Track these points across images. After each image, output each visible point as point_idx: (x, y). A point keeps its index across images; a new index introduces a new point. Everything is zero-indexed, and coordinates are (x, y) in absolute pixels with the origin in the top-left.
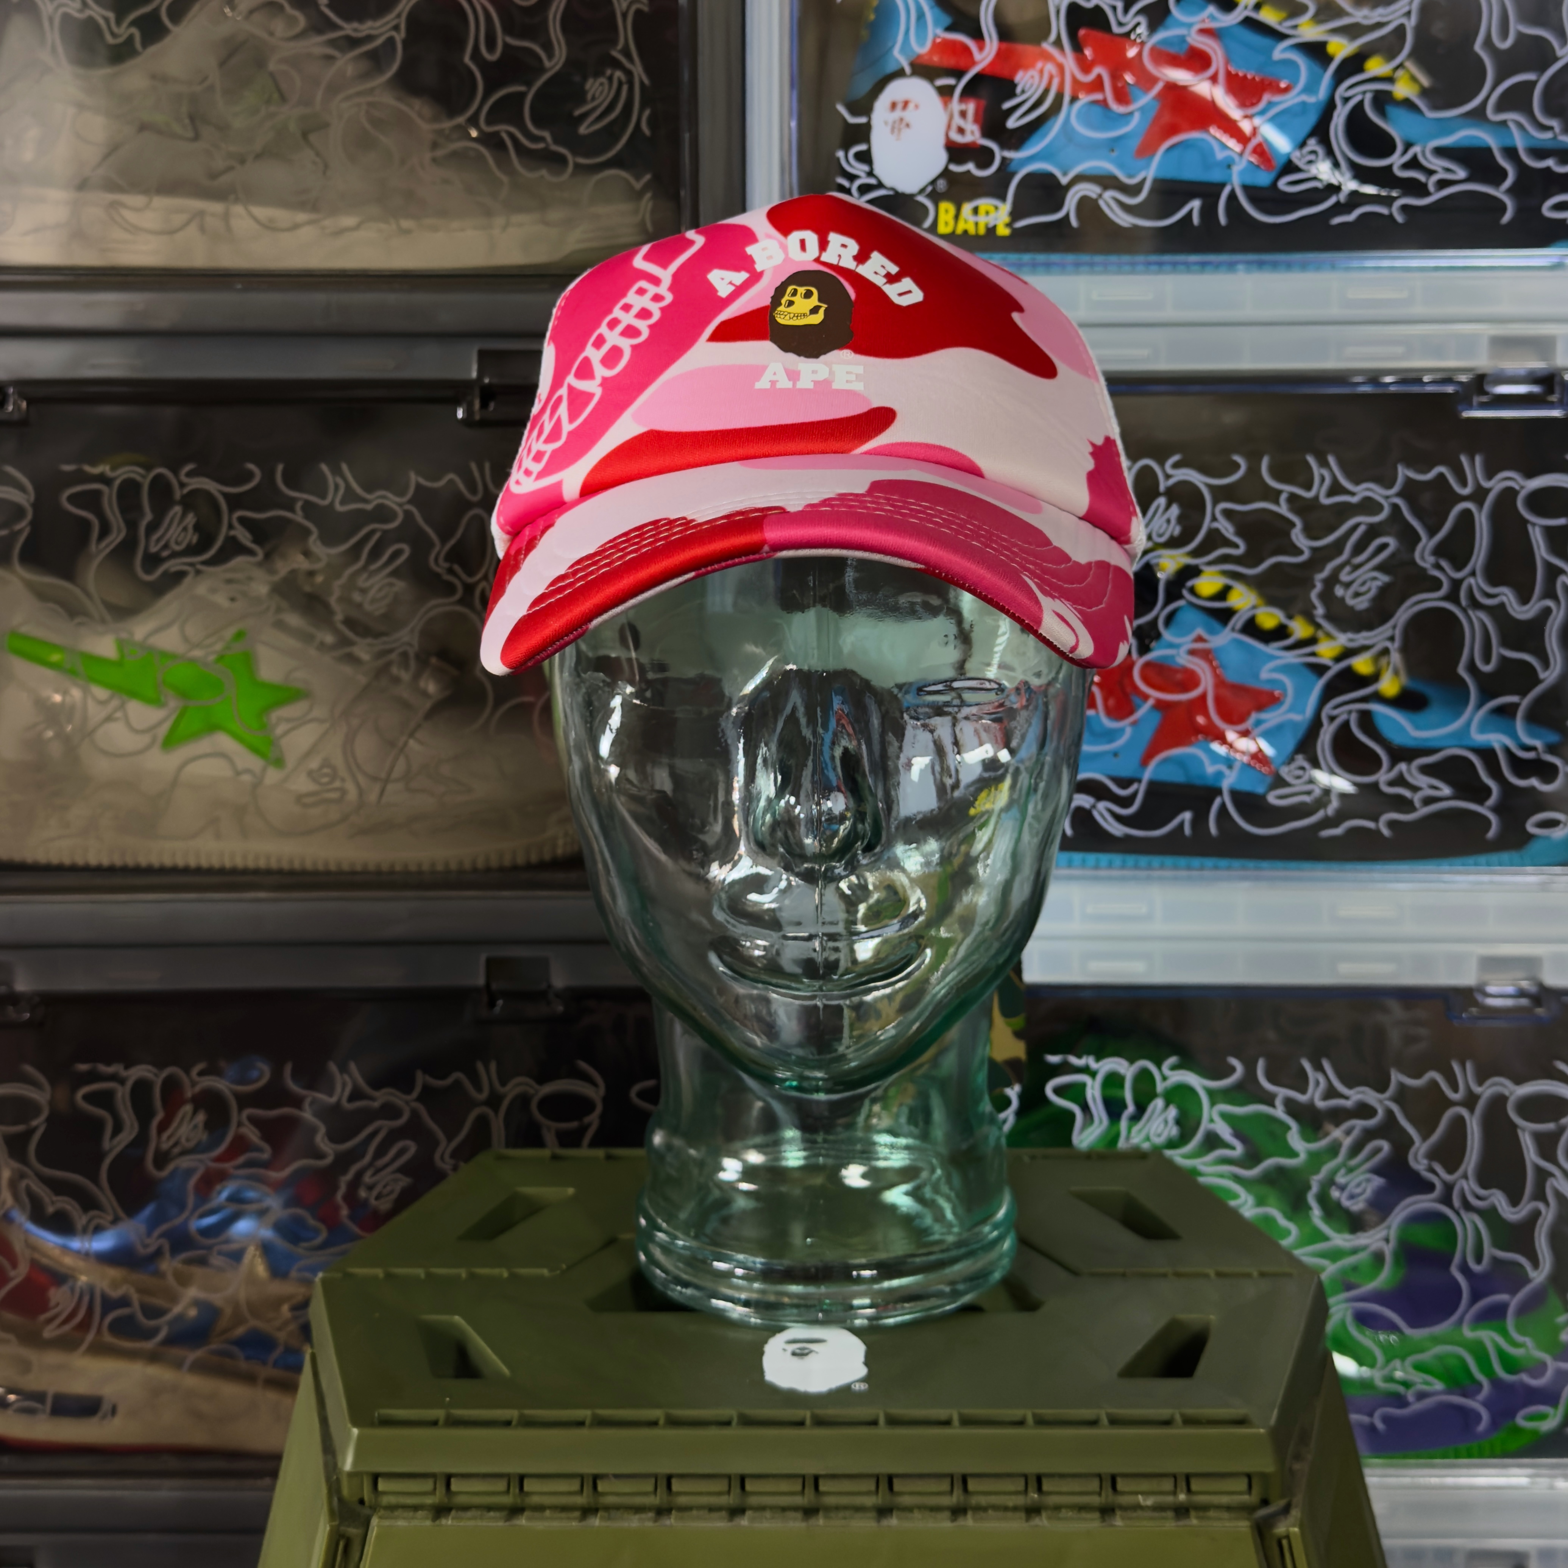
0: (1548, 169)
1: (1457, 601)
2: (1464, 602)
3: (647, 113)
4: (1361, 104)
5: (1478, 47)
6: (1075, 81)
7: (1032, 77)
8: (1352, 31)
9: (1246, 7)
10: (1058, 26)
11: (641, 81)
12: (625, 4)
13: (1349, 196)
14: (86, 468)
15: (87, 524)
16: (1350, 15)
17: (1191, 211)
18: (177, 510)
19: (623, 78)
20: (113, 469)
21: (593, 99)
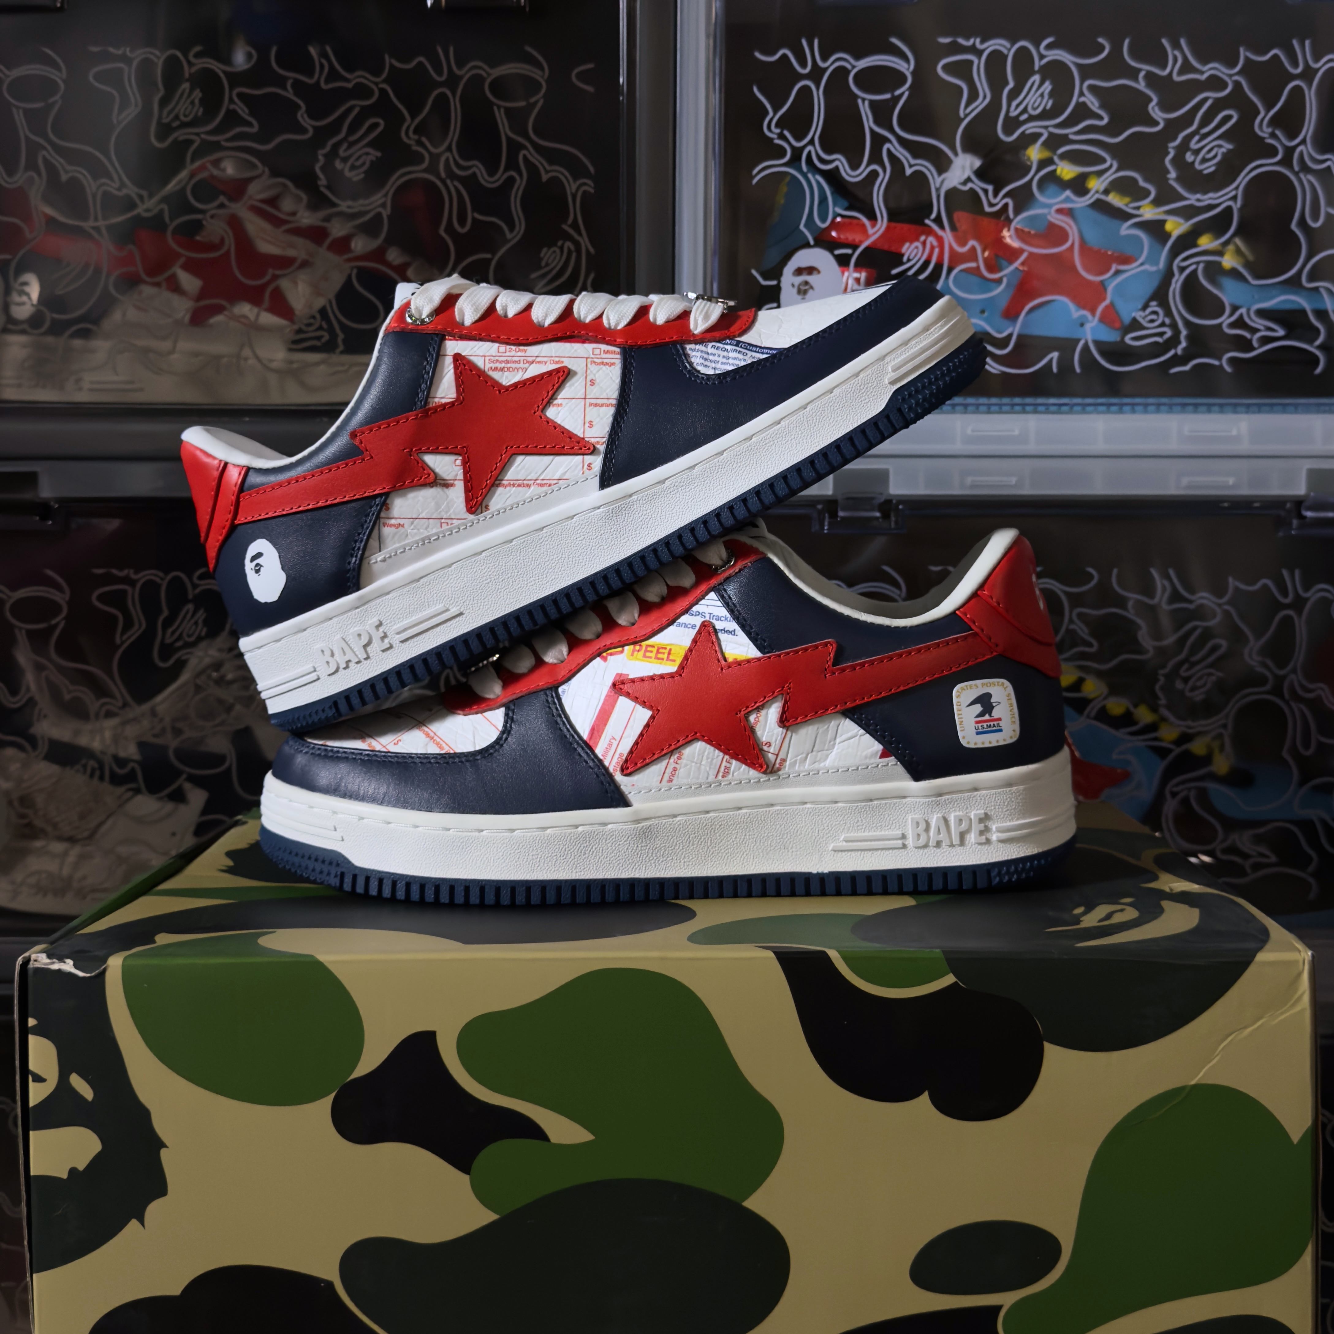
1: (1280, 695)
2: (1287, 696)
3: (592, 276)
4: (1194, 272)
5: (1294, 226)
6: (952, 251)
7: (917, 247)
8: (1187, 212)
9: (1097, 192)
10: (939, 206)
11: (587, 250)
12: (574, 187)
13: (1184, 349)
14: (114, 571)
15: (115, 618)
16: (1185, 199)
17: (1051, 361)
18: (190, 607)
19: (572, 248)
20: (136, 572)
21: (547, 265)
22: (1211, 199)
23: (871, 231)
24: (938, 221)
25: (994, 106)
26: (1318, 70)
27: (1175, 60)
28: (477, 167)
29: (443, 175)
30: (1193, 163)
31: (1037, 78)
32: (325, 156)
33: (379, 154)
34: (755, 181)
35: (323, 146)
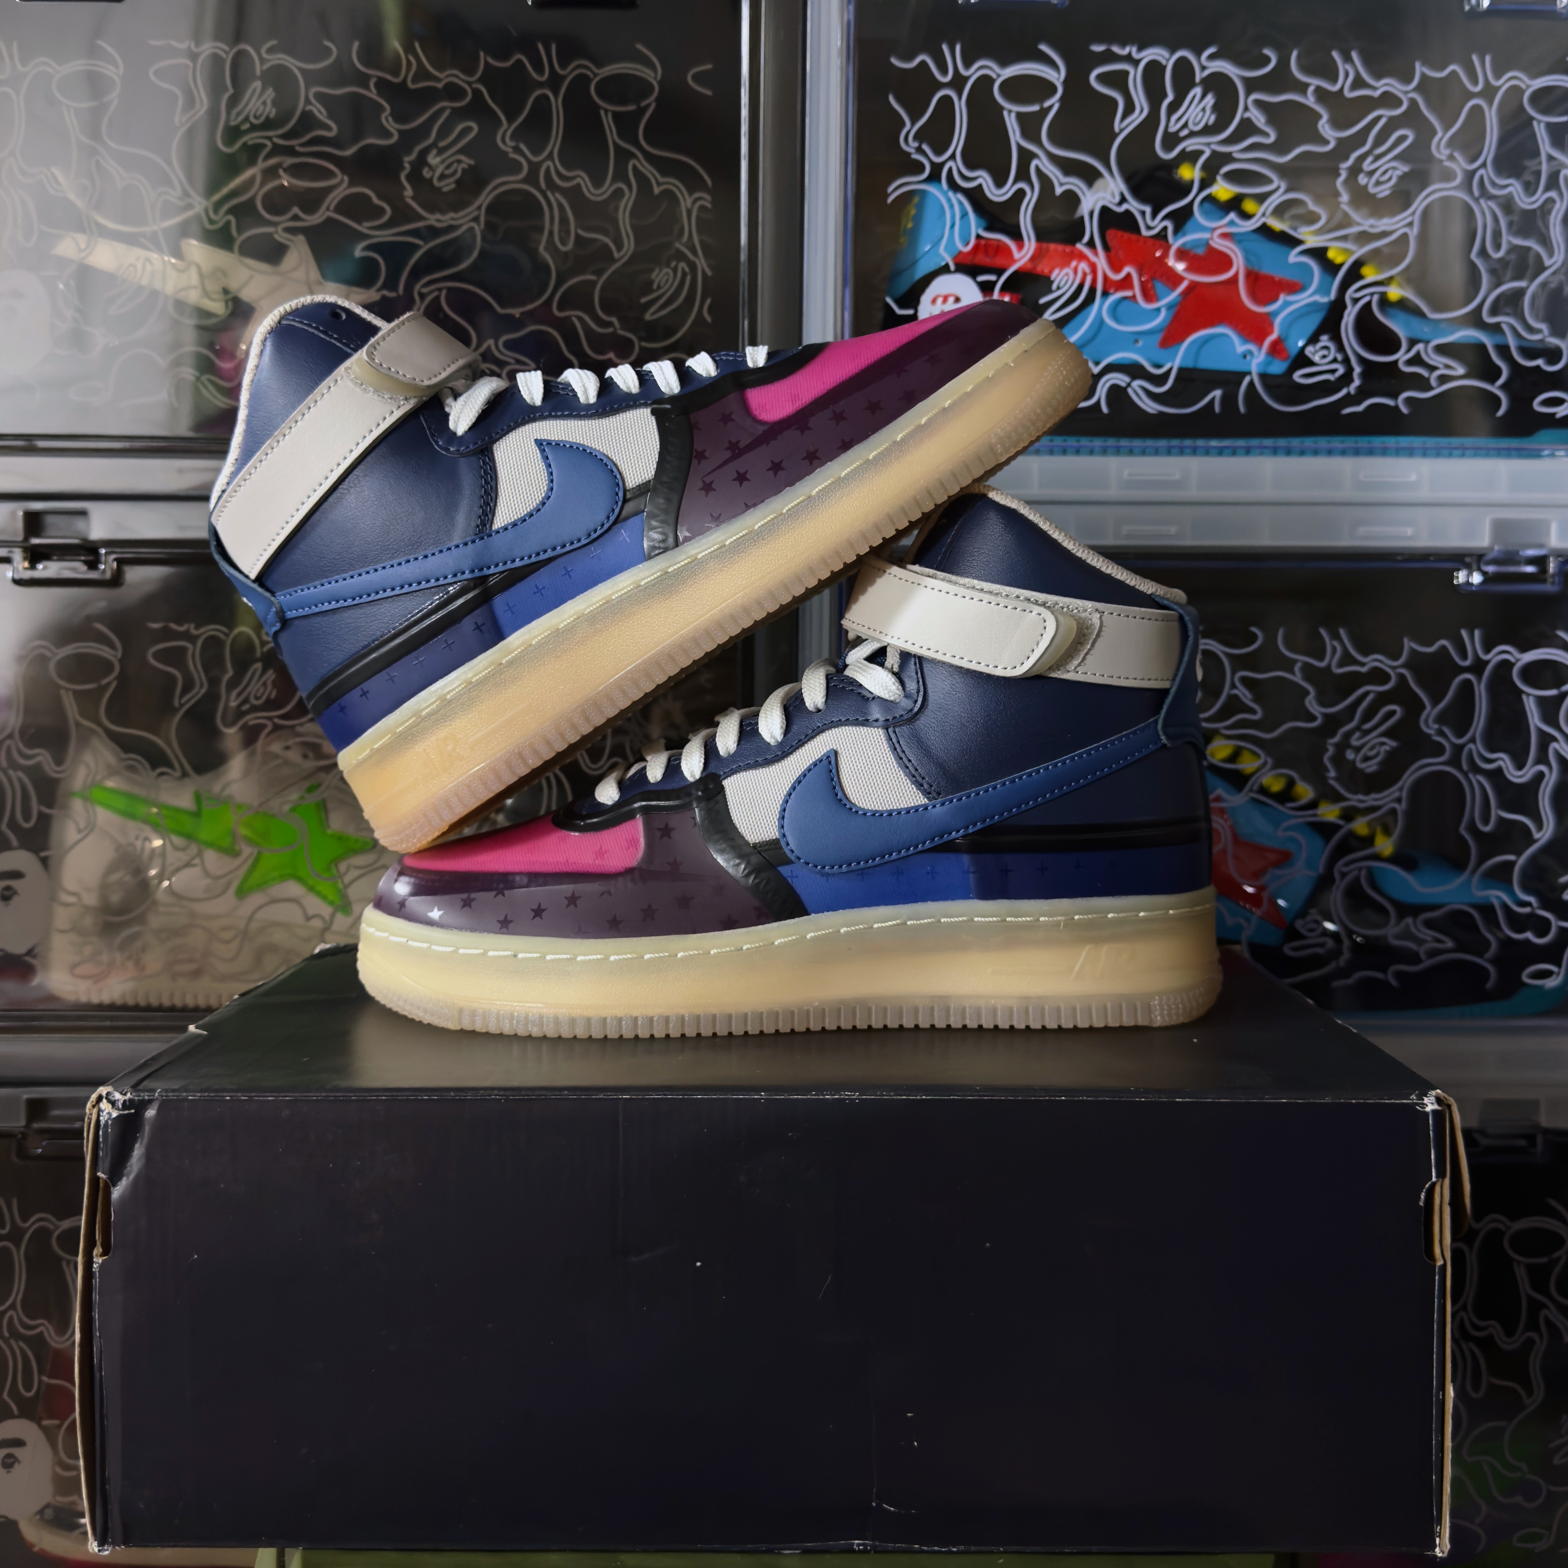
0: (1538, 367)
1: (1458, 766)
2: (1465, 767)
3: (708, 301)
4: (1368, 305)
5: (1475, 255)
6: (1107, 279)
8: (1360, 238)
9: (1264, 215)
10: (1092, 228)
11: (704, 272)
12: (689, 201)
13: (1359, 388)
14: (174, 626)
15: (172, 679)
16: (1359, 224)
17: (1213, 399)
18: (259, 665)
19: (687, 269)
20: (197, 627)
21: (659, 287)
22: (1386, 225)
23: (1016, 255)
24: (1091, 244)
25: (1152, 120)
26: (1499, 88)
27: (1347, 75)
28: (583, 179)
29: (543, 185)
30: (1366, 186)
31: (1197, 91)
32: (410, 163)
33: (472, 162)
34: (890, 200)
35: (409, 152)
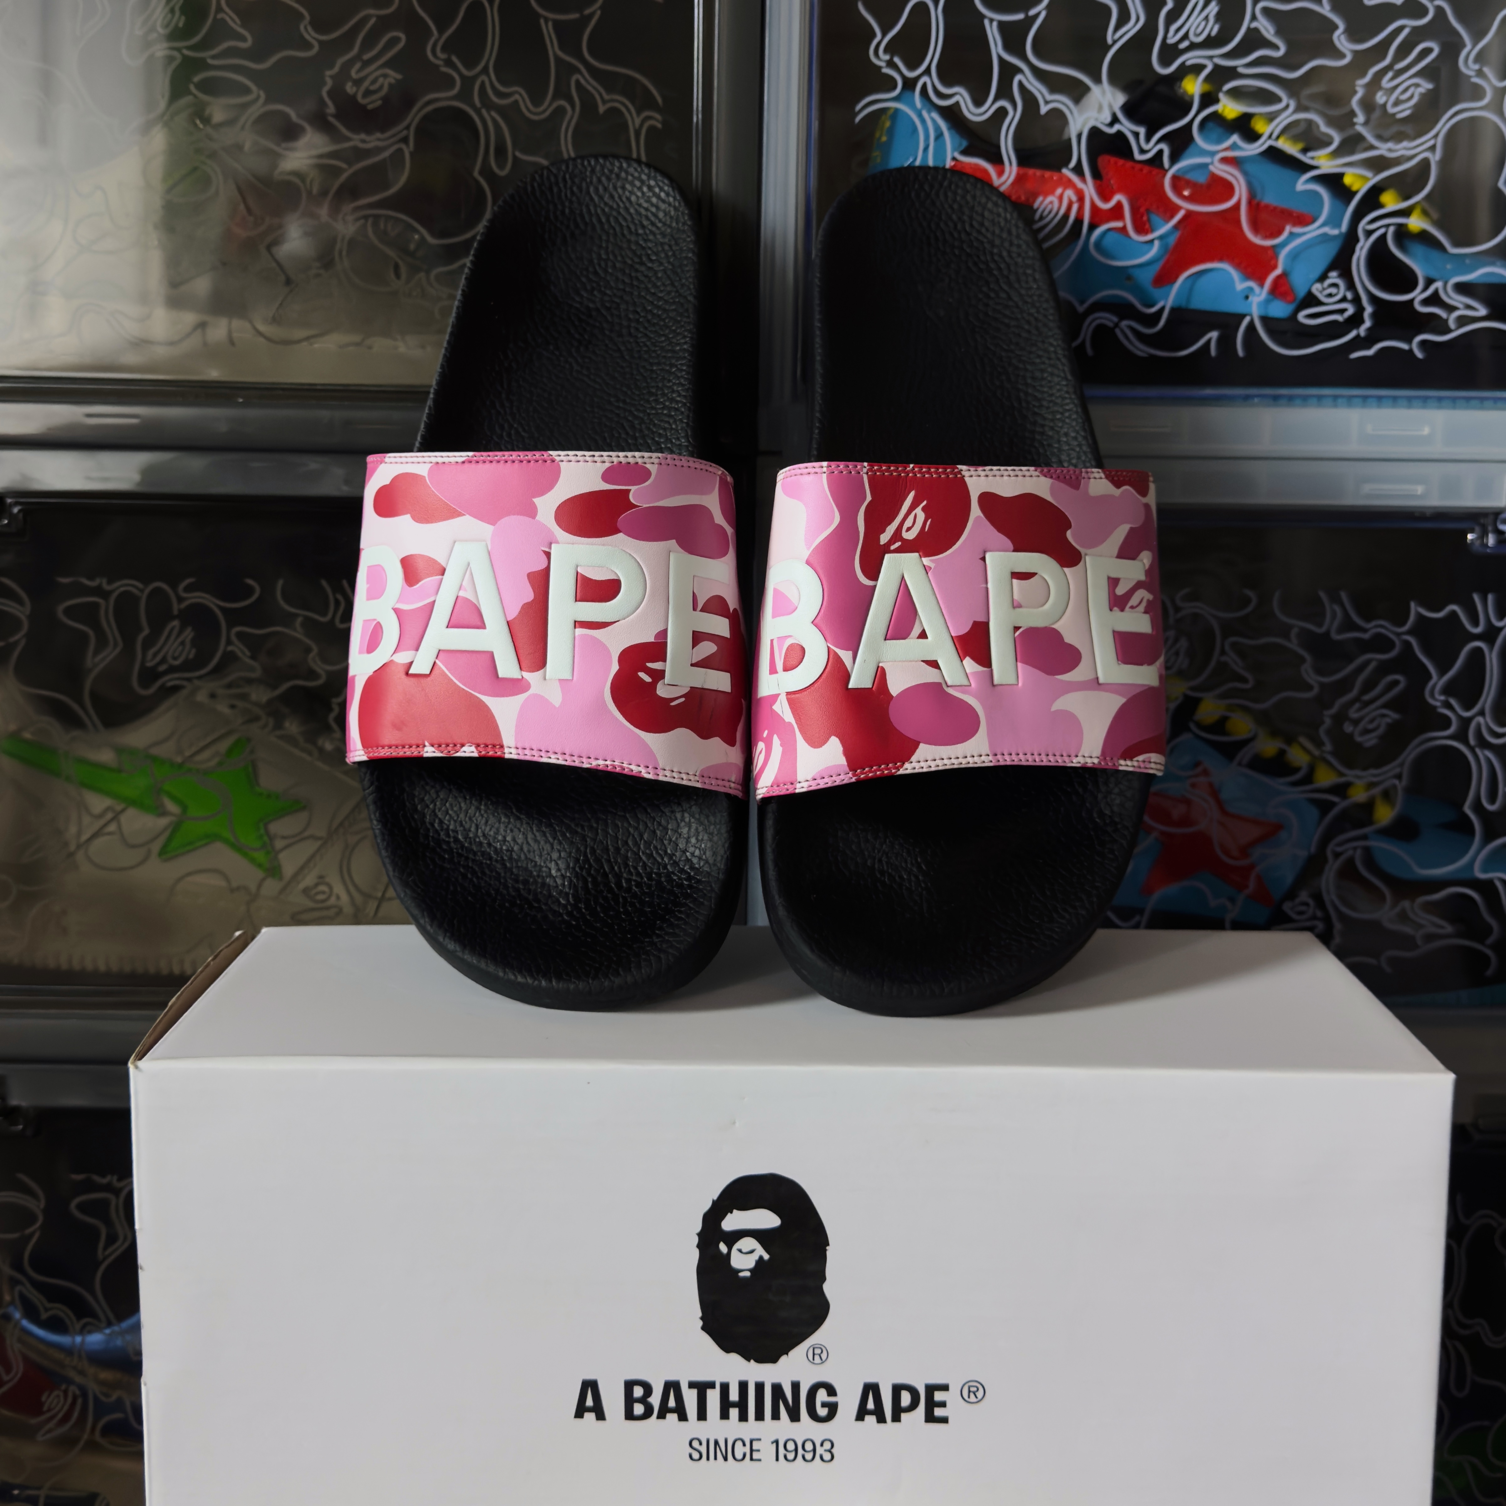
1: (1465, 741)
2: (1472, 741)
4: (1383, 237)
5: (1501, 184)
6: (1094, 207)
7: (1052, 202)
8: (1376, 165)
9: (1270, 137)
10: (1080, 152)
12: (638, 121)
13: (1369, 330)
14: (84, 581)
15: (85, 636)
16: (1374, 148)
17: (1209, 342)
18: (175, 624)
20: (110, 583)
22: (1405, 148)
23: (996, 180)
24: (1078, 170)
25: (1149, 31)
28: (521, 95)
29: (478, 102)
30: (1385, 104)
32: (333, 77)
33: (399, 77)
34: (858, 119)
35: (331, 67)
